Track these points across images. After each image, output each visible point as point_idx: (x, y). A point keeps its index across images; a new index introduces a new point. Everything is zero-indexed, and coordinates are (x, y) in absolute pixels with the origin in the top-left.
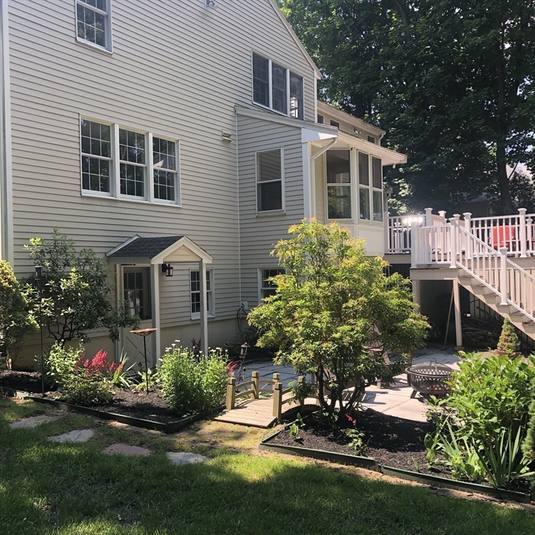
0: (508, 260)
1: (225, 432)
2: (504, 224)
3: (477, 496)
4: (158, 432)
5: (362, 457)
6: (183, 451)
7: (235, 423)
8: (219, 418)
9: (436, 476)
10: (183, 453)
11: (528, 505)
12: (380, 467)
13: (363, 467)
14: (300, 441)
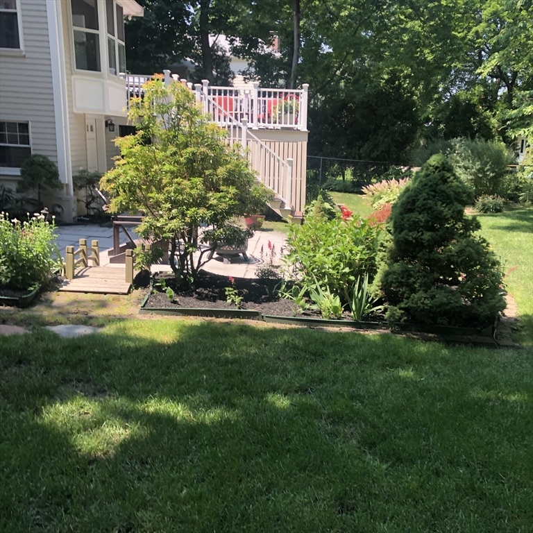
0: (248, 131)
1: (83, 302)
2: (223, 94)
3: (345, 329)
4: (12, 308)
5: (242, 310)
6: (61, 324)
7: (86, 292)
8: (64, 288)
9: (309, 318)
10: (62, 326)
11: (381, 330)
12: (263, 316)
13: (248, 318)
14: (175, 302)
